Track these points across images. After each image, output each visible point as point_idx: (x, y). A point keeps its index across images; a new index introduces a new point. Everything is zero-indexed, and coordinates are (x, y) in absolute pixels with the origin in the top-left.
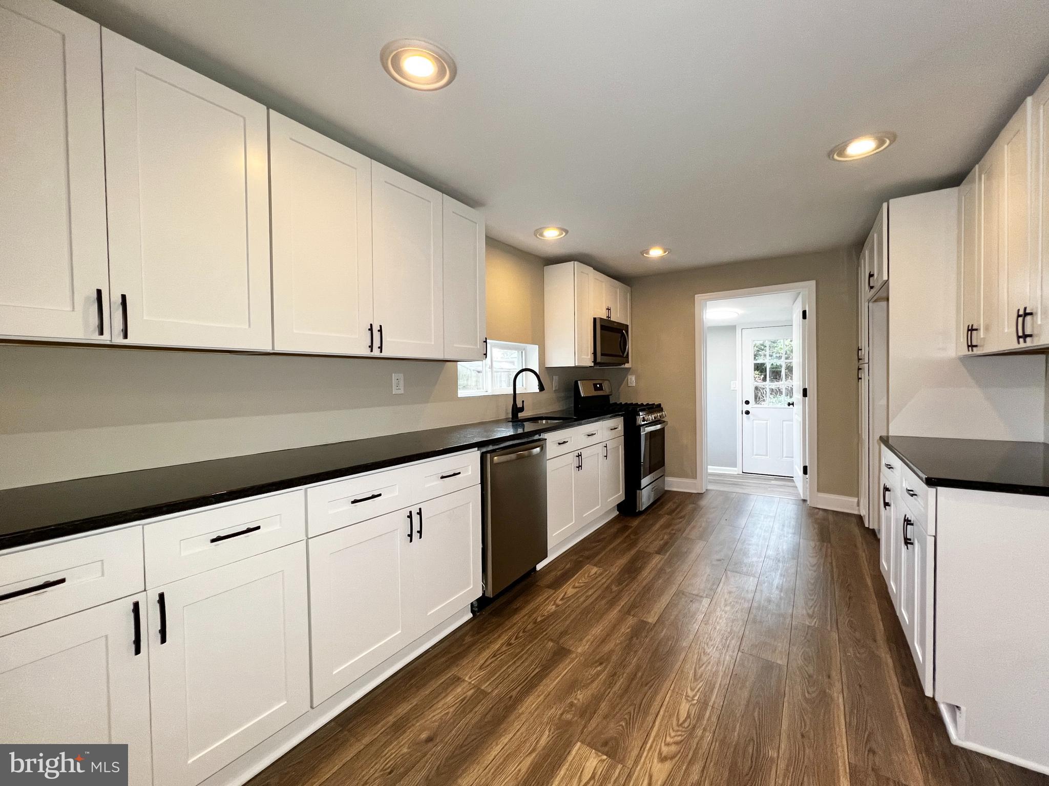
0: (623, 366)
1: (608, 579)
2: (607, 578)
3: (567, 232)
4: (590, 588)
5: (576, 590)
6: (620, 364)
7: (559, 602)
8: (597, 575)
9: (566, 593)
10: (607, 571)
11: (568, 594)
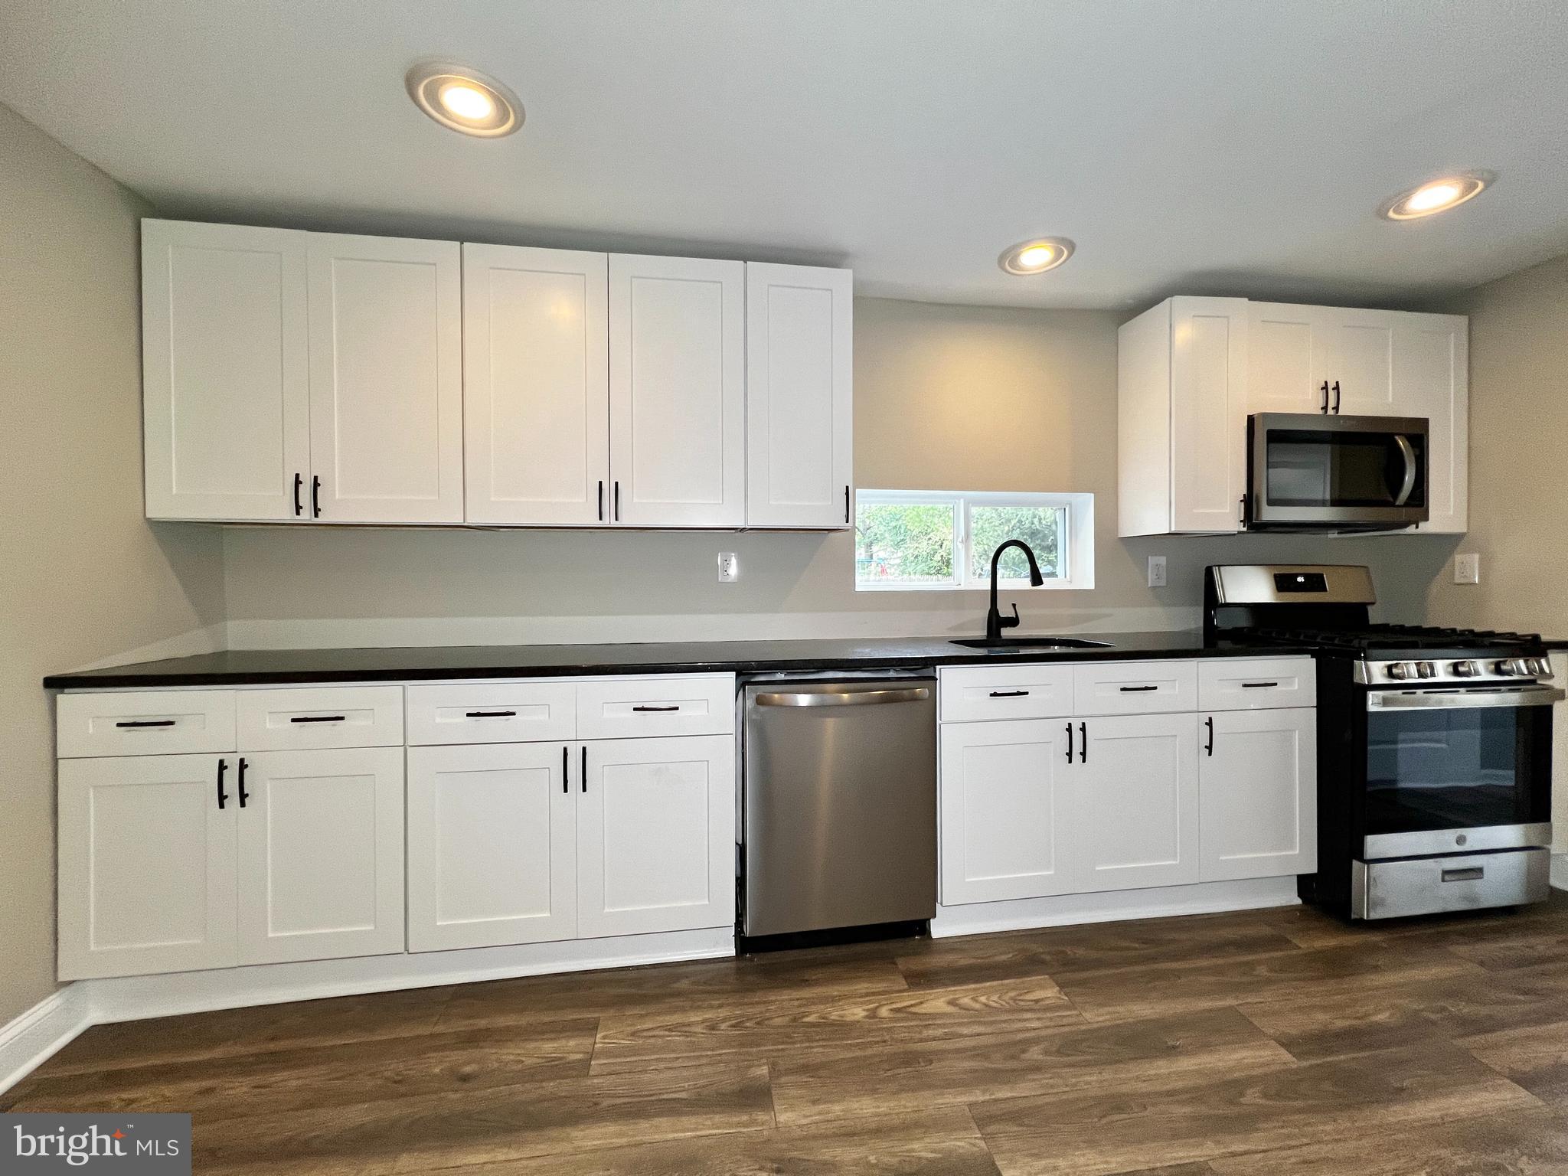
0: (1411, 530)
1: (1047, 1027)
2: (1048, 1024)
3: (1072, 247)
4: (980, 1023)
5: (950, 1009)
6: (1406, 525)
7: (884, 1012)
8: (1037, 1007)
9: (922, 1003)
10: (1075, 1009)
11: (924, 1008)
